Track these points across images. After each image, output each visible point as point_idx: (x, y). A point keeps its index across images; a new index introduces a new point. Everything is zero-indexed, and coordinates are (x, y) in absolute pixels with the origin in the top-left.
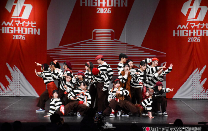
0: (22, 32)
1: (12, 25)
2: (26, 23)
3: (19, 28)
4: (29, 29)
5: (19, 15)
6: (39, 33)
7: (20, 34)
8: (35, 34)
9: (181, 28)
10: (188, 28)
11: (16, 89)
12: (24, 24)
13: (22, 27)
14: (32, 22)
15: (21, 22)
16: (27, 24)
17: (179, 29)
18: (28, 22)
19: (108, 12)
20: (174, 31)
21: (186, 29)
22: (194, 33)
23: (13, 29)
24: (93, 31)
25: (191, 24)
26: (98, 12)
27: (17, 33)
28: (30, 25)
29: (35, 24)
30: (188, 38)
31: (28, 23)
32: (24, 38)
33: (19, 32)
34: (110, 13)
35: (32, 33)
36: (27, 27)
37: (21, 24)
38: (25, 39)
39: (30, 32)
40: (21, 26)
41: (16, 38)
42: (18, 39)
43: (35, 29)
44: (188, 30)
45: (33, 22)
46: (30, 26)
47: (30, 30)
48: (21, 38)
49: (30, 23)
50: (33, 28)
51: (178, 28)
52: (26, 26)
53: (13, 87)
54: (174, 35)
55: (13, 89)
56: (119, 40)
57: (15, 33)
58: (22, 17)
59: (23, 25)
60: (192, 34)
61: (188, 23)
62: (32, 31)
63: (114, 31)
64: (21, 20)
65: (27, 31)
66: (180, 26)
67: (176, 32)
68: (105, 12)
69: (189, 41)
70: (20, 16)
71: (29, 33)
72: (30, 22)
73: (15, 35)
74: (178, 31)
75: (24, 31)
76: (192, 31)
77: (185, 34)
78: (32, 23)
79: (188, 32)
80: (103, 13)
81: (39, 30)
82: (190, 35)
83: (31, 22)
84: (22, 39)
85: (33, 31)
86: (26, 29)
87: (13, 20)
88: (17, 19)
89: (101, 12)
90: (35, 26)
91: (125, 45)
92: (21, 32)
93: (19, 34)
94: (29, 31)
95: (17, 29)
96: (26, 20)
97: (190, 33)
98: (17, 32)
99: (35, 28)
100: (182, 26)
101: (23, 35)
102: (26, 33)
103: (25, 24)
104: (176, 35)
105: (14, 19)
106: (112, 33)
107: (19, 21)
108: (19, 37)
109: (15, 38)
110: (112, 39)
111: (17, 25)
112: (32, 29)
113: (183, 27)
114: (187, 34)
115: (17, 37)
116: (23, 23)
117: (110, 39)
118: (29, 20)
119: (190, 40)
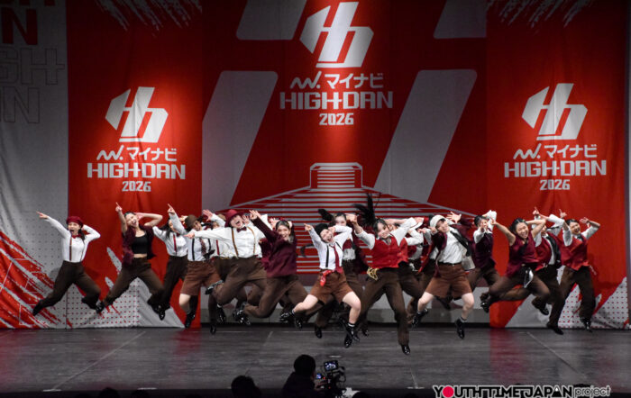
0: (144, 175)
1: (121, 158)
2: (152, 152)
3: (136, 165)
4: (159, 166)
5: (136, 135)
6: (182, 176)
7: (140, 178)
8: (173, 177)
9: (524, 157)
10: (539, 157)
11: (131, 310)
12: (149, 154)
13: (144, 162)
14: (166, 150)
15: (141, 150)
16: (155, 155)
17: (519, 159)
18: (158, 149)
19: (347, 123)
20: (507, 165)
21: (535, 160)
22: (555, 168)
23: (124, 168)
24: (312, 168)
25: (546, 147)
26: (322, 123)
27: (131, 177)
28: (162, 156)
29: (175, 153)
30: (541, 181)
31: (158, 152)
32: (149, 187)
33: (136, 175)
34: (352, 123)
35: (167, 177)
36: (155, 163)
37: (140, 154)
38: (149, 190)
39: (163, 174)
40: (140, 159)
41: (131, 189)
42: (134, 190)
43: (174, 167)
44: (540, 161)
45: (169, 150)
46: (162, 160)
47: (163, 168)
48: (142, 188)
49: (162, 152)
50: (170, 163)
51: (515, 158)
52: (153, 159)
53: (123, 305)
54: (507, 175)
55: (123, 309)
56: (373, 187)
57: (126, 176)
58: (144, 140)
59: (146, 158)
60: (550, 172)
61: (540, 145)
62: (167, 171)
63: (361, 167)
64: (142, 146)
65: (156, 171)
66: (520, 152)
67: (512, 166)
68: (339, 123)
69: (542, 188)
70: (140, 135)
71: (159, 176)
72: (162, 149)
73: (127, 182)
74: (517, 164)
75: (149, 172)
76: (550, 165)
77: (534, 172)
78: (167, 152)
79: (541, 167)
80: (334, 124)
81: (183, 167)
82: (545, 174)
83: (164, 151)
84: (145, 190)
85: (170, 172)
86: (153, 166)
87: (122, 147)
88: (133, 144)
89: (330, 123)
90: (175, 160)
91: (388, 199)
92: (140, 173)
93: (136, 179)
94: (160, 171)
95: (131, 166)
96: (154, 146)
97: (545, 169)
98: (131, 174)
99: (174, 163)
100: (524, 154)
101: (145, 180)
102: (153, 176)
103: (150, 156)
104: (512, 174)
105: (127, 145)
106: (357, 173)
107: (137, 149)
108: (137, 186)
109: (128, 188)
110: (358, 186)
111: (133, 157)
112: (167, 166)
113: (529, 156)
114: (538, 170)
115: (131, 186)
116: (145, 153)
117: (353, 186)
118: (160, 144)
119: (546, 186)
